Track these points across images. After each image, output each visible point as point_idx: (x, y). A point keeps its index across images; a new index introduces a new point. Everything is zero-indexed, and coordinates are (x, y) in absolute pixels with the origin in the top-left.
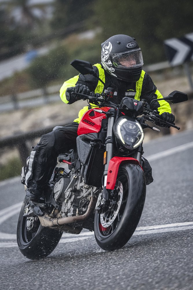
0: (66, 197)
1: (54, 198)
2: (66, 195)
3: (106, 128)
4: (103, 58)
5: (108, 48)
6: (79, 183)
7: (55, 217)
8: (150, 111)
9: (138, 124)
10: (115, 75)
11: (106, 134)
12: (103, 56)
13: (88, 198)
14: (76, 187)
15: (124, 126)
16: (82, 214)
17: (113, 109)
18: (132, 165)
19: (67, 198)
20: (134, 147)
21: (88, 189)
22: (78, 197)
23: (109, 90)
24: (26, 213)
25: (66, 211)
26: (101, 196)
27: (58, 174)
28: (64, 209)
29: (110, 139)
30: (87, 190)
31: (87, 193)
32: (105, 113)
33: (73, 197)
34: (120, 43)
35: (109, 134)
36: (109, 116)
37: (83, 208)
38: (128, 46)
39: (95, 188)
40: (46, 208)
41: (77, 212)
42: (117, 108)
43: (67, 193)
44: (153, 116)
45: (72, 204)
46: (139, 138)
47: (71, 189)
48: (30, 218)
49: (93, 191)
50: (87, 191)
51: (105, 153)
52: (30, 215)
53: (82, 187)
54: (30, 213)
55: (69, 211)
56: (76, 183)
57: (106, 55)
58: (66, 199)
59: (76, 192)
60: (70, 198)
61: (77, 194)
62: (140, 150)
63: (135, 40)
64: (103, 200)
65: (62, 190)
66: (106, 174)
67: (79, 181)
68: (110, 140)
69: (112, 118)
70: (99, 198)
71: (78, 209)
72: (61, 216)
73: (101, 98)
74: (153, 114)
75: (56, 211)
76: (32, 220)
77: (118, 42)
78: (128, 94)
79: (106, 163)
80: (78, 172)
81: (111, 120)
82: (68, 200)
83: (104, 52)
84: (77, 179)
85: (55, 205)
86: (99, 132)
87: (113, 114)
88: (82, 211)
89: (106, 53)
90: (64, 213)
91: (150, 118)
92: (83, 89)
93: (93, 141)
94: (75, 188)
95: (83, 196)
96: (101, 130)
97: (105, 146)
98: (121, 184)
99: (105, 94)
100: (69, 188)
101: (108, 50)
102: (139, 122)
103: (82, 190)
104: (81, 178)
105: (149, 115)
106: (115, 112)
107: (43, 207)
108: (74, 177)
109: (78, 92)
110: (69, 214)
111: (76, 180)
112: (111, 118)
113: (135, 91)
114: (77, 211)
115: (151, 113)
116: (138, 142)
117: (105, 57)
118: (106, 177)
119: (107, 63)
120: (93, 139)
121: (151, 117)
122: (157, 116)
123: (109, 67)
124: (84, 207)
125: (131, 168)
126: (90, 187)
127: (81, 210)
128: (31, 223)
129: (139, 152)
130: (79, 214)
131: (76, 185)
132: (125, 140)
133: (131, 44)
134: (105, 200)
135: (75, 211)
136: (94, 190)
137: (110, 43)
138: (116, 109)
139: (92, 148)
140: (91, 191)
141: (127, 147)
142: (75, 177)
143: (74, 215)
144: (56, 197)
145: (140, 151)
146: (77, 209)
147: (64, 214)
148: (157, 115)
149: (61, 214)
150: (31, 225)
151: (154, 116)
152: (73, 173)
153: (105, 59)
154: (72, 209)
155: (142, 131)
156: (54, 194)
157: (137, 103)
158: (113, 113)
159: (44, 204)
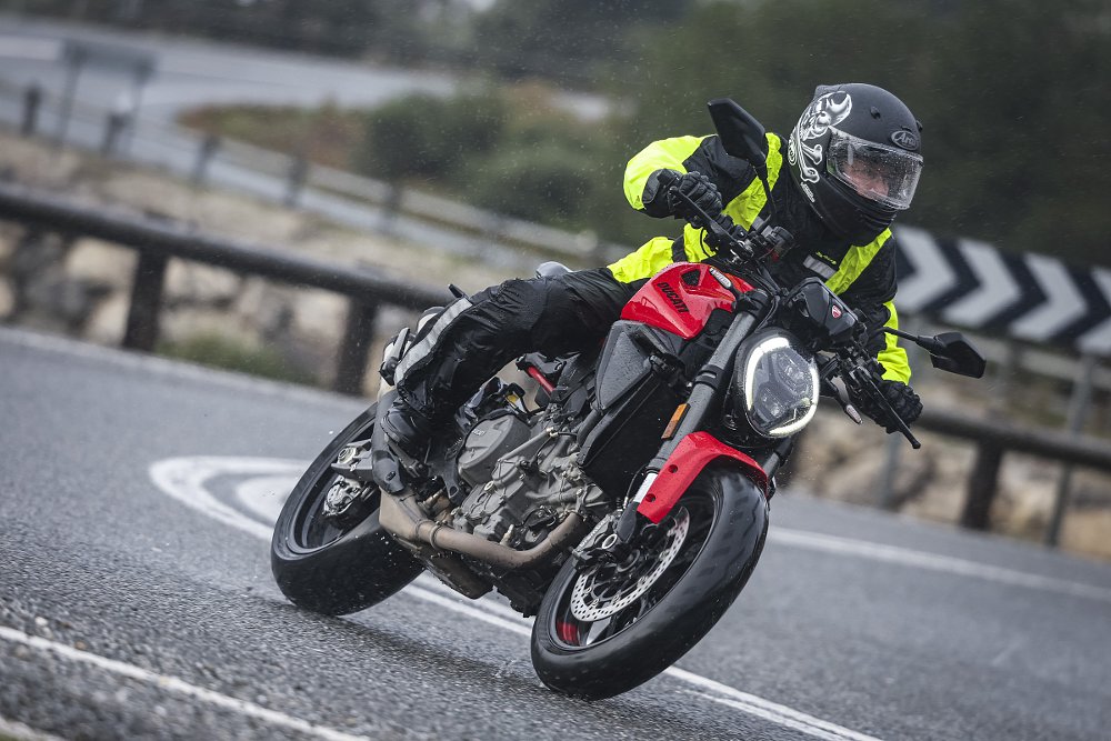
0: (496, 476)
1: (457, 462)
2: (498, 471)
3: (715, 338)
4: (805, 127)
5: (836, 107)
6: (553, 453)
7: (431, 515)
8: (862, 354)
9: (814, 372)
10: (810, 195)
11: (709, 354)
12: (808, 124)
13: (558, 510)
14: (539, 462)
15: (774, 357)
16: (519, 548)
17: (763, 292)
18: (742, 480)
19: (497, 480)
20: (772, 432)
21: (574, 485)
22: (531, 495)
23: (777, 234)
24: (345, 462)
25: (476, 514)
26: (610, 524)
27: (499, 400)
28: (472, 505)
29: (715, 374)
30: (569, 485)
31: (564, 495)
32: (737, 295)
33: (518, 485)
34: (877, 115)
35: (719, 360)
36: (744, 307)
37: (530, 533)
38: (897, 137)
39: (597, 492)
40: (417, 478)
41: (507, 535)
42: (778, 298)
43: (505, 467)
44: (863, 372)
45: (502, 504)
46: (798, 415)
47: (522, 458)
48: (347, 481)
49: (588, 499)
50: (568, 489)
51: (682, 408)
52: (354, 475)
53: (558, 470)
54: (358, 468)
55: (484, 521)
56: (545, 452)
57: (820, 124)
58: (492, 482)
59: (533, 475)
60: (506, 485)
61: (532, 484)
62: (782, 450)
63: (920, 129)
64: (613, 538)
65: (493, 449)
66: (656, 470)
67: (557, 450)
68: (714, 377)
69: (749, 320)
70: (601, 527)
71: (515, 527)
72: (452, 524)
73: (747, 244)
74: (865, 366)
75: (443, 502)
76: (350, 491)
77: (874, 110)
78: (813, 265)
79: (671, 438)
80: (567, 422)
81: (744, 323)
82: (495, 488)
83: (817, 115)
84: (555, 441)
85: (449, 483)
86: (690, 340)
87: (756, 309)
88: (523, 541)
89: (823, 119)
90: (468, 517)
91: (852, 374)
92: (706, 191)
93: (660, 355)
94: (535, 462)
95: (546, 498)
96: (697, 336)
97: (691, 389)
98: (688, 519)
99: (762, 239)
100: (519, 454)
101: (834, 115)
102: (821, 368)
103: (553, 481)
104: (567, 444)
105: (856, 364)
106: (766, 308)
107: (411, 470)
108: (548, 430)
109: (686, 192)
110: (479, 528)
111: (550, 441)
112: (745, 316)
113: (836, 268)
114: (509, 532)
115: (860, 361)
116: (790, 423)
117: (811, 129)
118: (651, 478)
119: (809, 149)
120: (664, 351)
121: (856, 374)
122: (874, 379)
123: (810, 162)
124: (535, 530)
125: (739, 488)
126: (581, 483)
127: (520, 534)
128: (346, 498)
129: (778, 454)
130: (511, 544)
131: (543, 458)
132: (757, 400)
133: (907, 135)
134: (619, 541)
135: (501, 528)
136: (591, 497)
137: (848, 97)
138: (771, 297)
139: (648, 375)
140: (580, 495)
141: (753, 424)
142: (553, 432)
143: (495, 538)
144: (467, 460)
145: (782, 454)
146: (511, 527)
147: (463, 521)
148: (875, 375)
149: (453, 517)
150: (342, 505)
151: (866, 371)
152: (547, 419)
153: (810, 135)
154: (496, 518)
155: (815, 399)
156: (464, 449)
157: (839, 312)
158: (758, 306)
159: (418, 465)
